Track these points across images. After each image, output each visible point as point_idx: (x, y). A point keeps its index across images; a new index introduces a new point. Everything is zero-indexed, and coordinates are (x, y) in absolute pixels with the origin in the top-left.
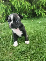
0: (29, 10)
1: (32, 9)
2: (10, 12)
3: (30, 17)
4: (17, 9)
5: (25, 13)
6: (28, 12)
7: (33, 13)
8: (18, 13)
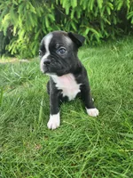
0: (110, 13)
1: (119, 8)
2: (51, 24)
3: (113, 36)
4: (70, 12)
5: (96, 23)
6: (106, 20)
7: (121, 22)
8: (74, 28)
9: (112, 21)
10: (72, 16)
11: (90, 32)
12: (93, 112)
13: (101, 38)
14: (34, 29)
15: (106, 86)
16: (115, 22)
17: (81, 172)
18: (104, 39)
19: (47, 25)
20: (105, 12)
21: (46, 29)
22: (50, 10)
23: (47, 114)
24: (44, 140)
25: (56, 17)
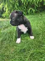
0: (38, 3)
1: (41, 1)
2: (17, 7)
5: (33, 6)
6: (36, 5)
7: (42, 6)
8: (25, 8)
9: (39, 6)
10: (25, 4)
11: (31, 10)
12: (32, 37)
13: (35, 12)
14: (11, 8)
15: (37, 28)
16: (40, 6)
17: (28, 58)
18: (36, 12)
19: (16, 7)
20: (36, 2)
21: (16, 8)
22: (17, 2)
23: (16, 38)
24: (15, 47)
25: (19, 4)
